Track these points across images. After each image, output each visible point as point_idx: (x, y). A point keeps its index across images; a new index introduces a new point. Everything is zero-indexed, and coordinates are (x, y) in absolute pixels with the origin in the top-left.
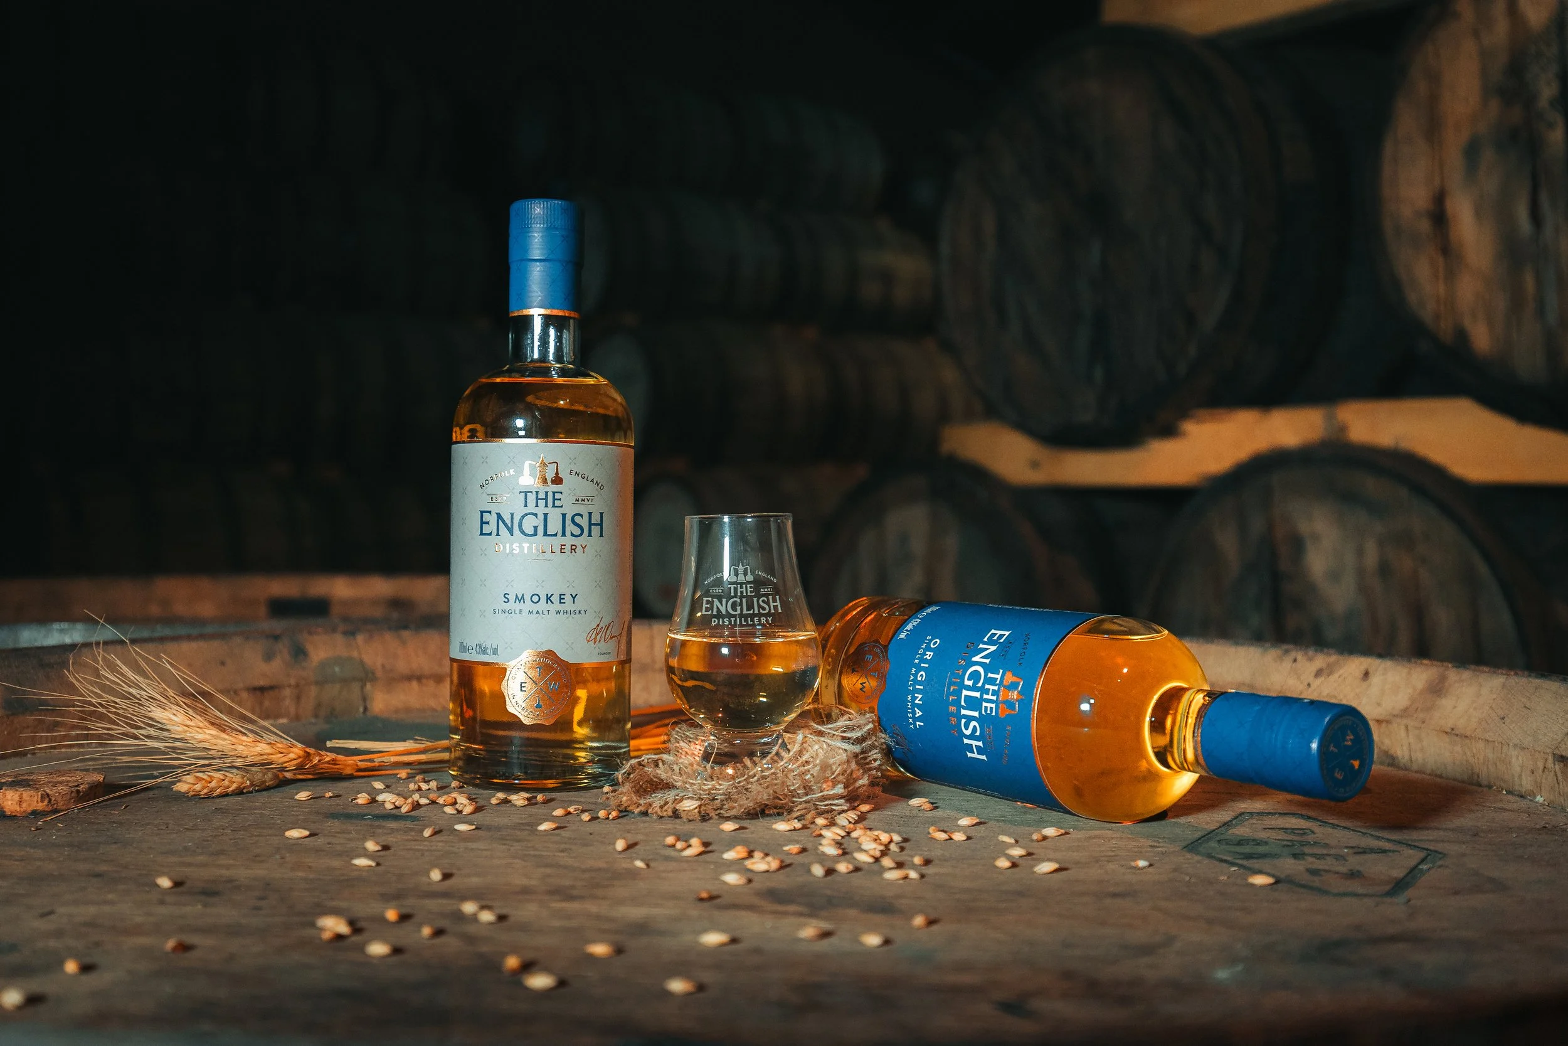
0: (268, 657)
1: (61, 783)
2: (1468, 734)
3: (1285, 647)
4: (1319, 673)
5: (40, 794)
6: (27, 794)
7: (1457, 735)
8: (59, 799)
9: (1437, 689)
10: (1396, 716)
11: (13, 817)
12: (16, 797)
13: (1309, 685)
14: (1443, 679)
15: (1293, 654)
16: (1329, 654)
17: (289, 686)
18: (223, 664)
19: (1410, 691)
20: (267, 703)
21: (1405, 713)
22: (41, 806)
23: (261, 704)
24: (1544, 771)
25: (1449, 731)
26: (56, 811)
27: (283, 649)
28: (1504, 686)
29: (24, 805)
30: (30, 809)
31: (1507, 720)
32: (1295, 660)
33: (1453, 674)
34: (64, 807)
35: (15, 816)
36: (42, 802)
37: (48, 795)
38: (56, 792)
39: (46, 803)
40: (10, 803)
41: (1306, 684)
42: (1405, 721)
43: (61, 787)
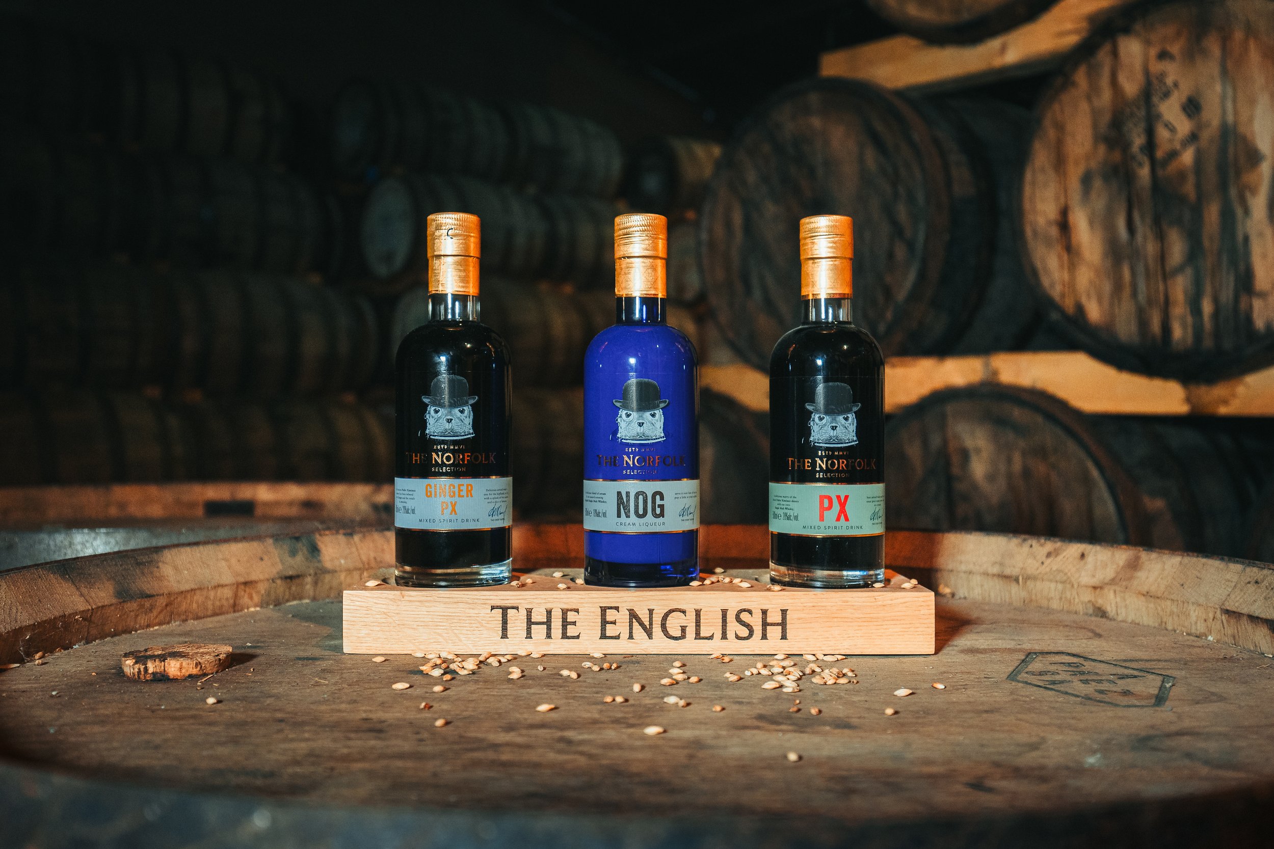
0: (293, 553)
1: (206, 653)
2: (1159, 596)
3: (1023, 537)
4: (1049, 555)
5: (195, 662)
6: (185, 662)
7: (1151, 597)
8: (207, 666)
9: (1133, 565)
10: (1107, 584)
11: (175, 680)
12: (178, 665)
13: (1043, 563)
14: (1137, 558)
15: (1030, 542)
16: (1055, 542)
17: (310, 575)
18: (262, 559)
19: (1115, 566)
20: (294, 588)
21: (1113, 582)
22: (195, 671)
23: (290, 588)
24: (1213, 620)
25: (1145, 593)
26: (205, 675)
28: (1181, 563)
29: (183, 671)
30: (187, 674)
31: (1186, 586)
32: (1031, 546)
33: (1144, 555)
34: (210, 672)
35: (177, 679)
36: (196, 668)
37: (200, 663)
38: (205, 661)
39: (199, 669)
40: (173, 669)
41: (1040, 562)
42: (1113, 587)
43: (207, 657)
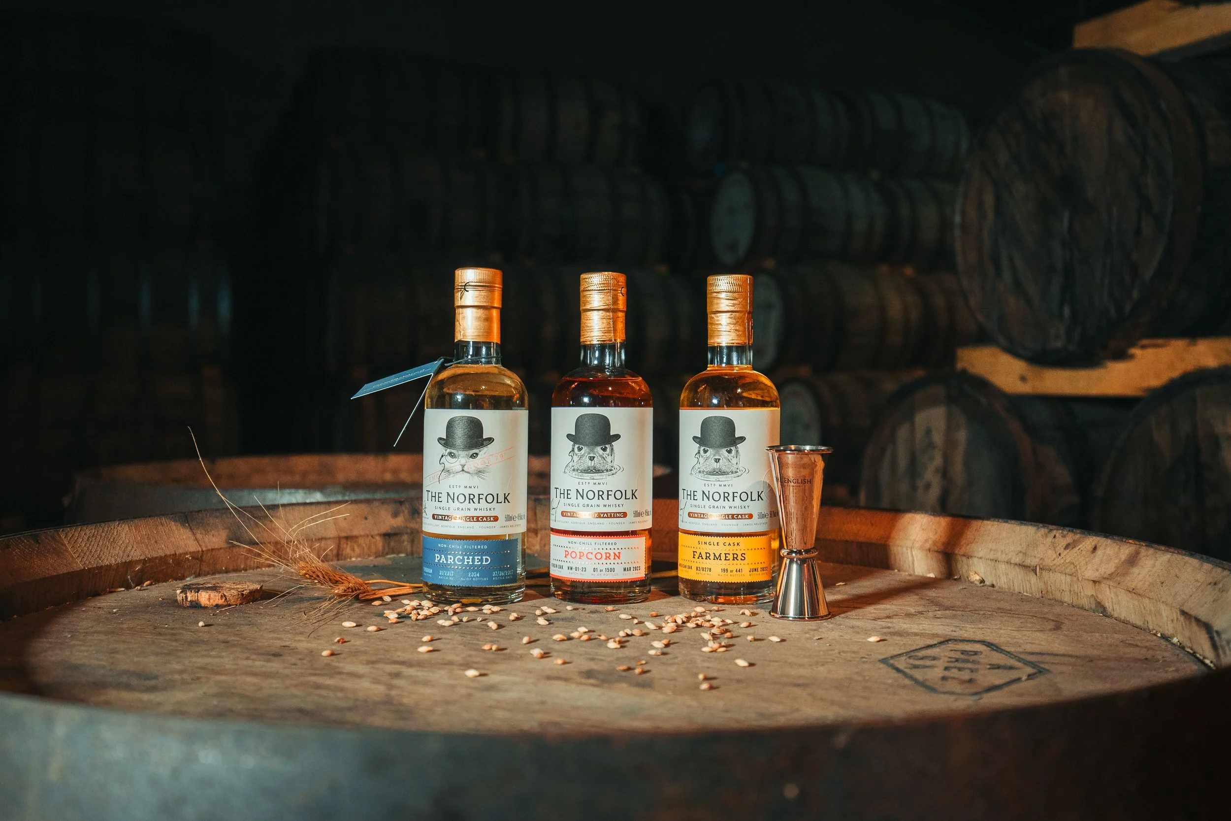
0: (395, 515)
1: (234, 589)
2: (1141, 592)
3: (1051, 527)
4: (1067, 547)
5: (220, 595)
6: (213, 594)
7: (1135, 593)
8: (231, 598)
9: (1132, 561)
10: (1105, 578)
11: (205, 608)
12: (207, 596)
13: (1060, 554)
14: (1137, 553)
15: (1055, 532)
16: (1076, 534)
17: (407, 533)
18: (366, 518)
19: (1116, 561)
20: (392, 544)
21: (1110, 577)
22: (221, 602)
23: (389, 544)
24: (1177, 620)
25: (1131, 590)
26: (230, 605)
27: (406, 509)
28: (1169, 561)
29: (211, 601)
30: (214, 604)
31: (1164, 585)
32: (1055, 537)
33: (1144, 551)
34: (234, 603)
35: (207, 607)
36: (221, 599)
37: (225, 596)
38: (230, 594)
39: (224, 600)
40: (204, 599)
41: (1058, 553)
42: (1108, 582)
43: (233, 591)
